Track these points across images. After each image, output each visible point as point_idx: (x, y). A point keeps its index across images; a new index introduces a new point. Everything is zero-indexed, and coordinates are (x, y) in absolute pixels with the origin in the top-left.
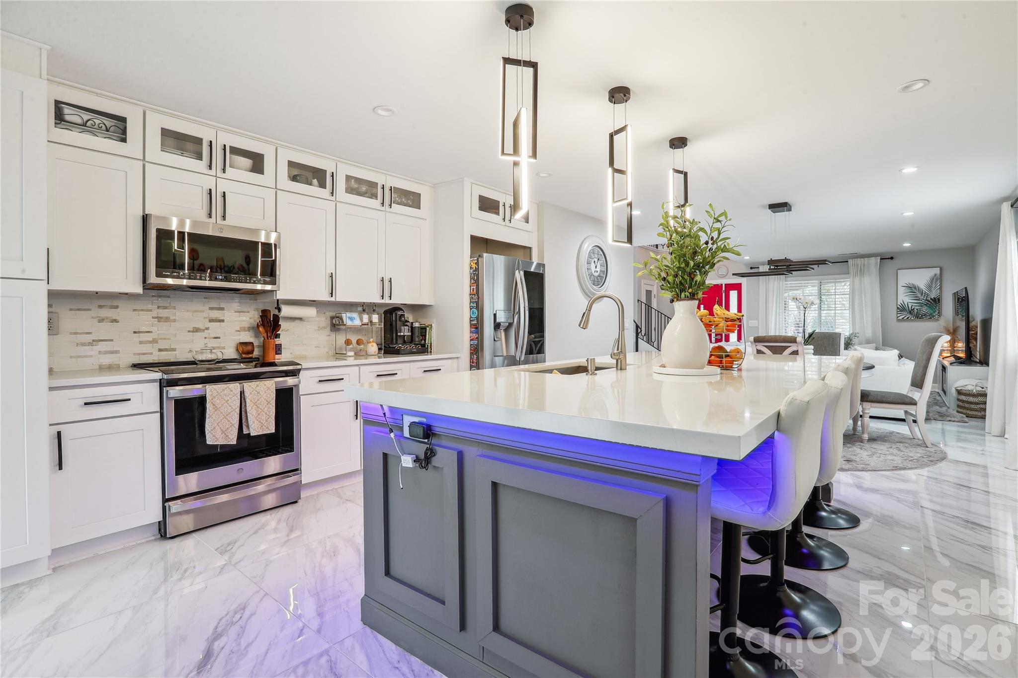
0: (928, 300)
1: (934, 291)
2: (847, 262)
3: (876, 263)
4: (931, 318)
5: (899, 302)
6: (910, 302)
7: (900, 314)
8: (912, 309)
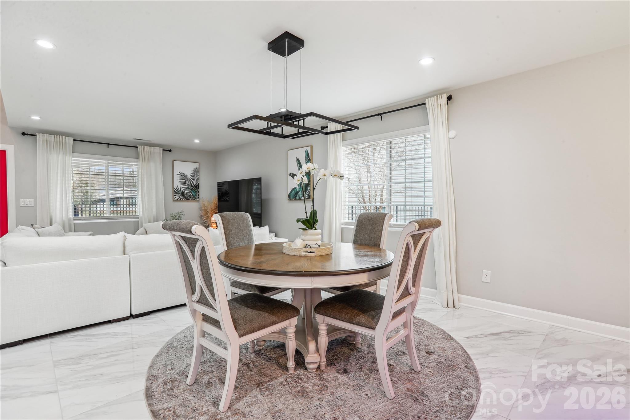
0: (192, 186)
1: (195, 180)
2: (137, 147)
3: (159, 153)
4: (194, 199)
5: (175, 186)
6: (182, 187)
7: (175, 196)
8: (183, 192)
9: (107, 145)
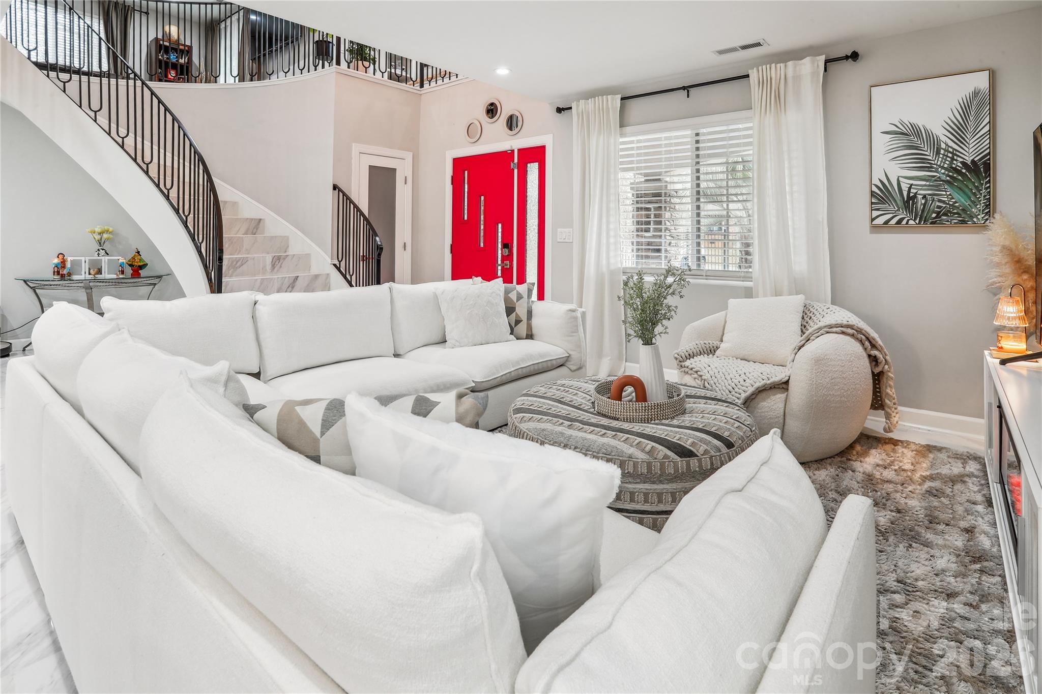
0: (956, 170)
1: (972, 142)
2: (748, 76)
3: (814, 74)
4: (963, 222)
5: (877, 177)
6: (907, 178)
7: (878, 210)
8: (912, 195)
9: (685, 90)
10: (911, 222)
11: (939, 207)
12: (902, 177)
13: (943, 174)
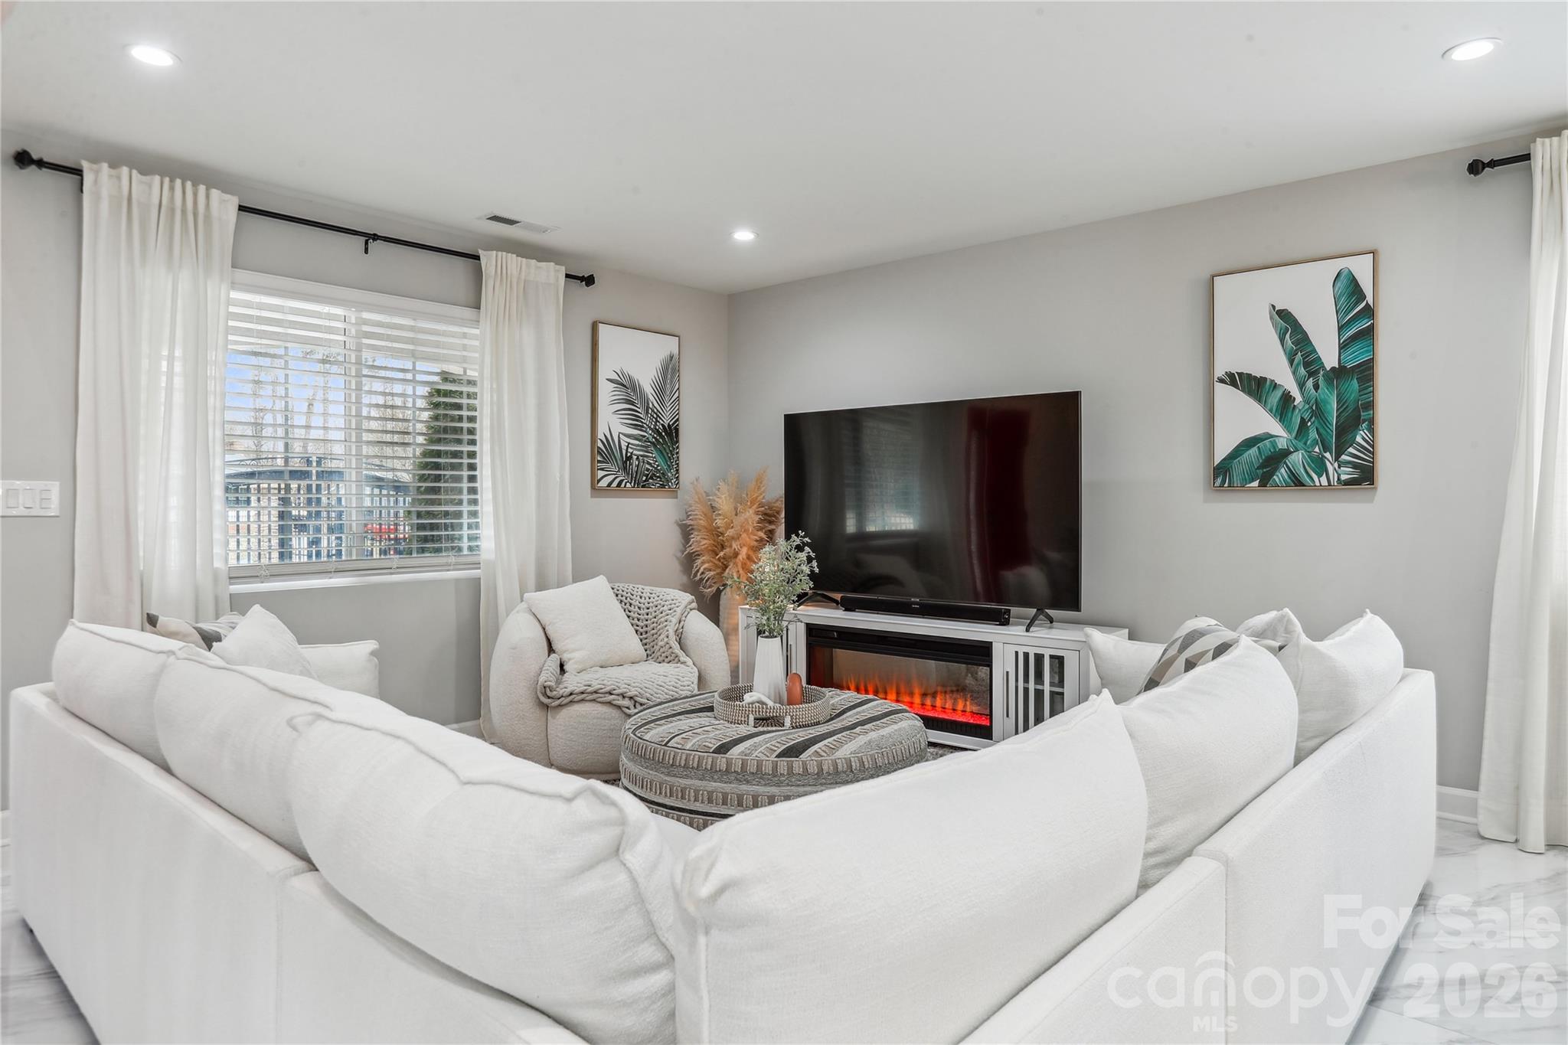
0: (658, 432)
1: (668, 406)
3: (557, 287)
5: (602, 431)
6: (625, 435)
7: (602, 469)
8: (629, 454)
9: (363, 239)
10: (628, 485)
11: (648, 470)
12: (622, 434)
13: (651, 434)
